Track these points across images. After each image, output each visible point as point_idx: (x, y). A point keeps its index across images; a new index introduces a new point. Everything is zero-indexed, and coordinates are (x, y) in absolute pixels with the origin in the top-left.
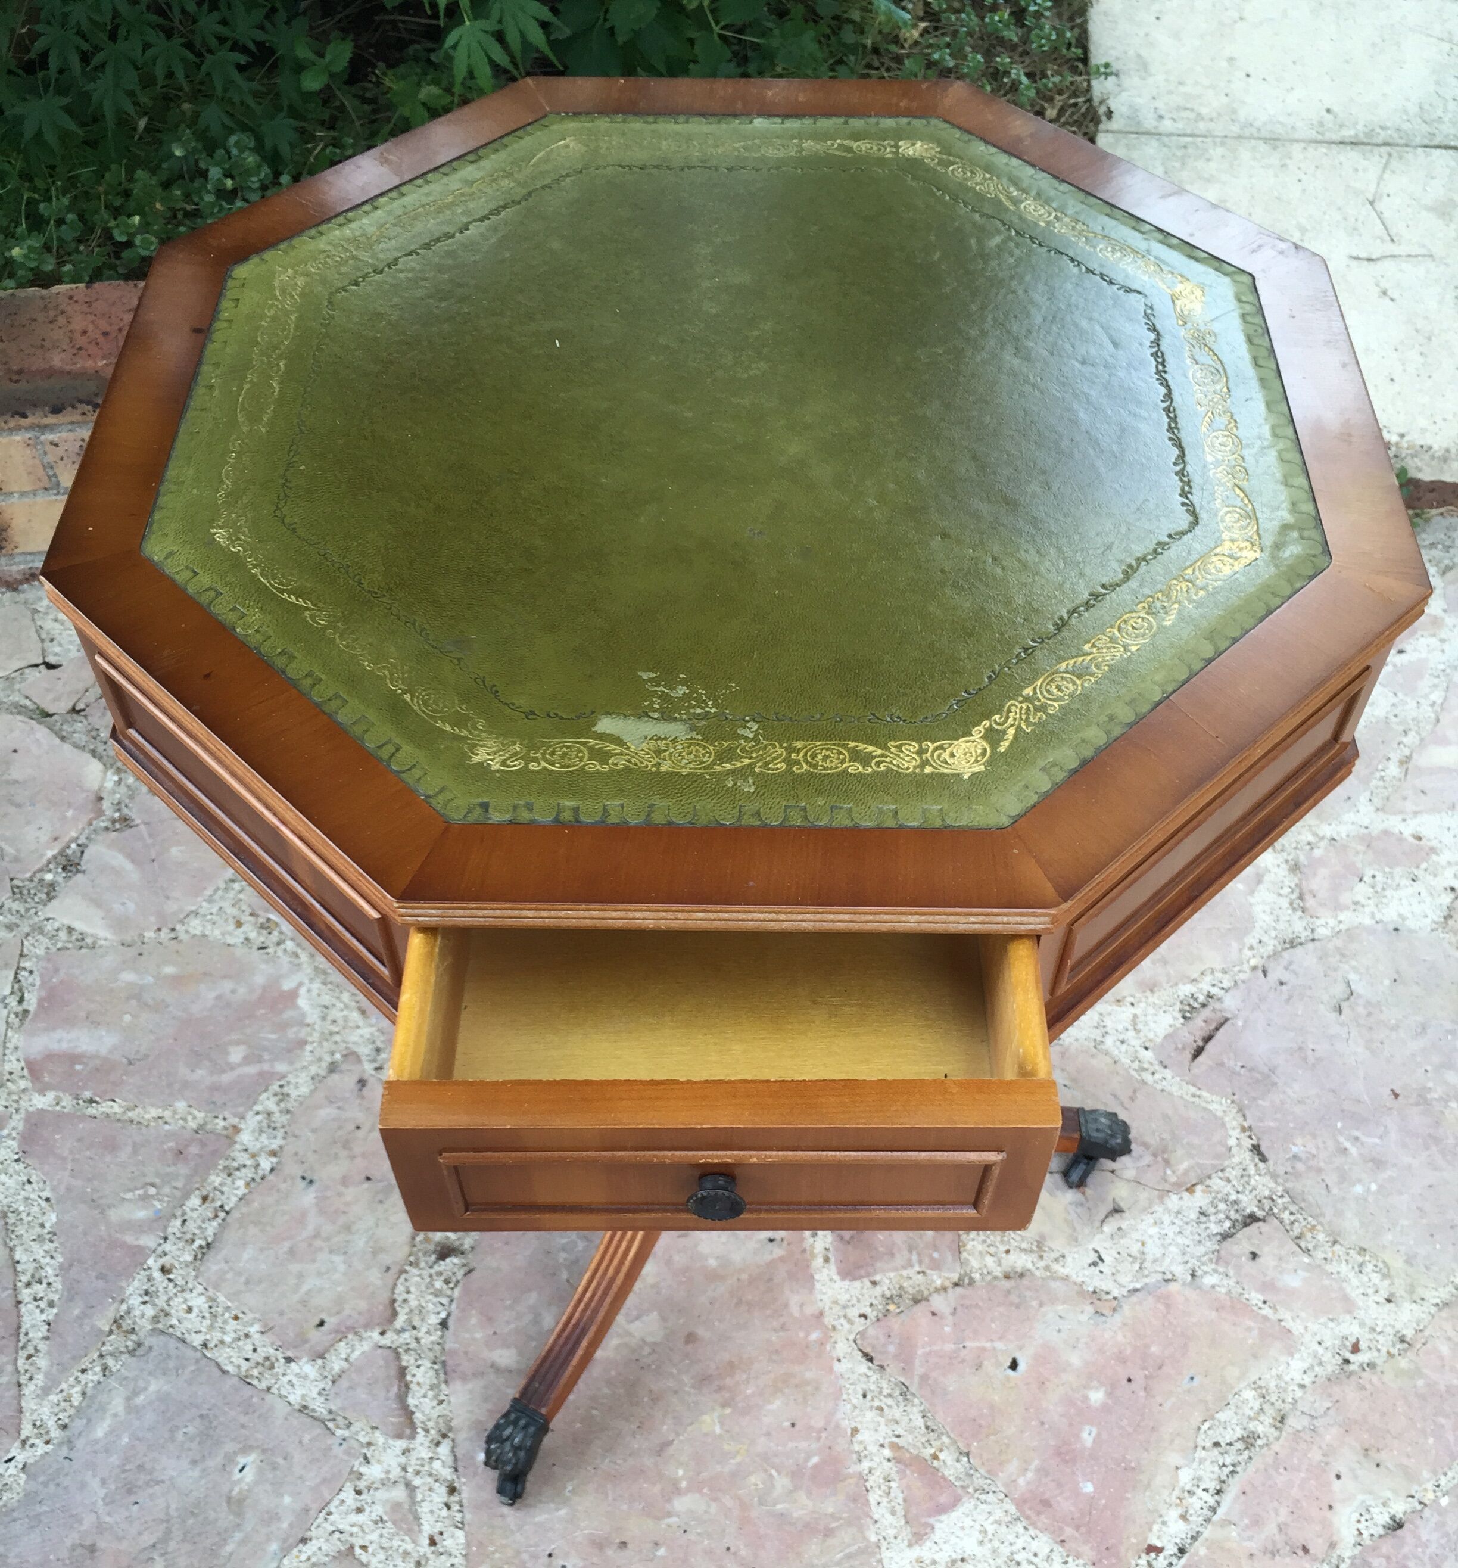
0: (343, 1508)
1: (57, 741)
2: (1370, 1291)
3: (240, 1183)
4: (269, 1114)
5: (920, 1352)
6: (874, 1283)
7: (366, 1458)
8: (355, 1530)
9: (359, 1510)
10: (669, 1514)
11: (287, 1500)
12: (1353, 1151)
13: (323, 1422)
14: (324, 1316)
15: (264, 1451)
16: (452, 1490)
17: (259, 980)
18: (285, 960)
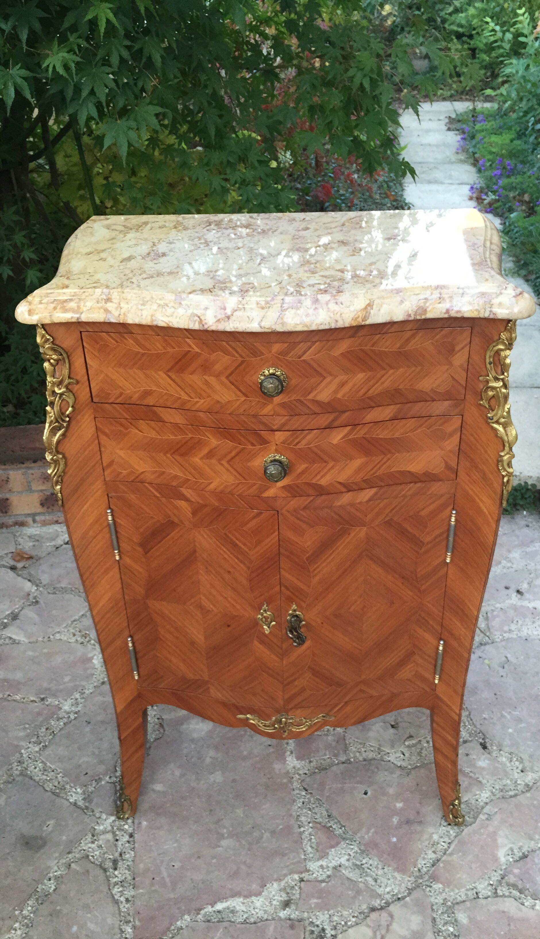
0: (87, 842)
1: (16, 576)
2: (515, 768)
3: (62, 723)
4: (76, 699)
5: (327, 787)
6: (310, 762)
7: (98, 823)
8: (90, 850)
9: (93, 842)
10: (219, 847)
11: (64, 838)
12: (508, 717)
13: (83, 809)
14: (87, 771)
15: (57, 820)
16: (131, 836)
17: (79, 654)
18: (90, 647)
